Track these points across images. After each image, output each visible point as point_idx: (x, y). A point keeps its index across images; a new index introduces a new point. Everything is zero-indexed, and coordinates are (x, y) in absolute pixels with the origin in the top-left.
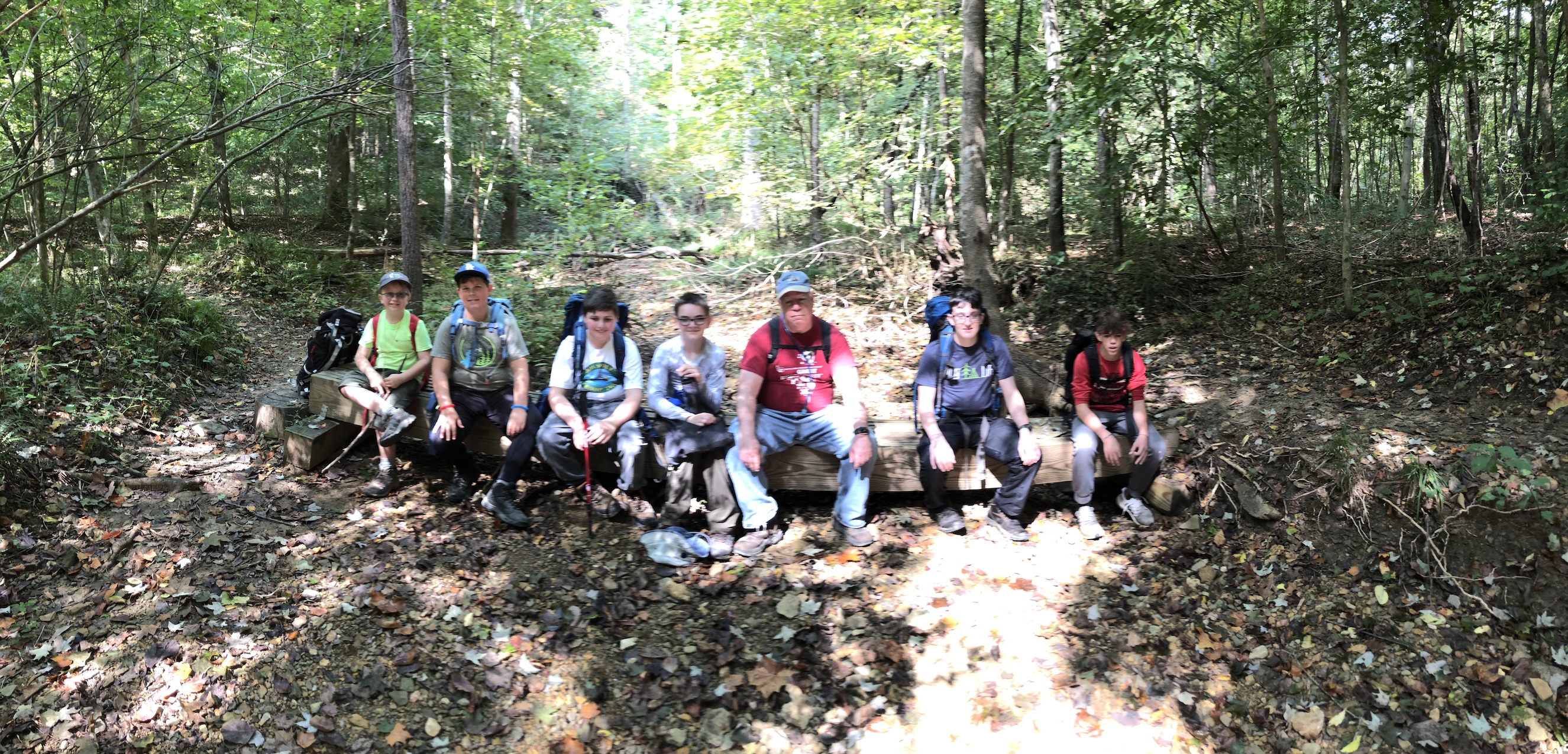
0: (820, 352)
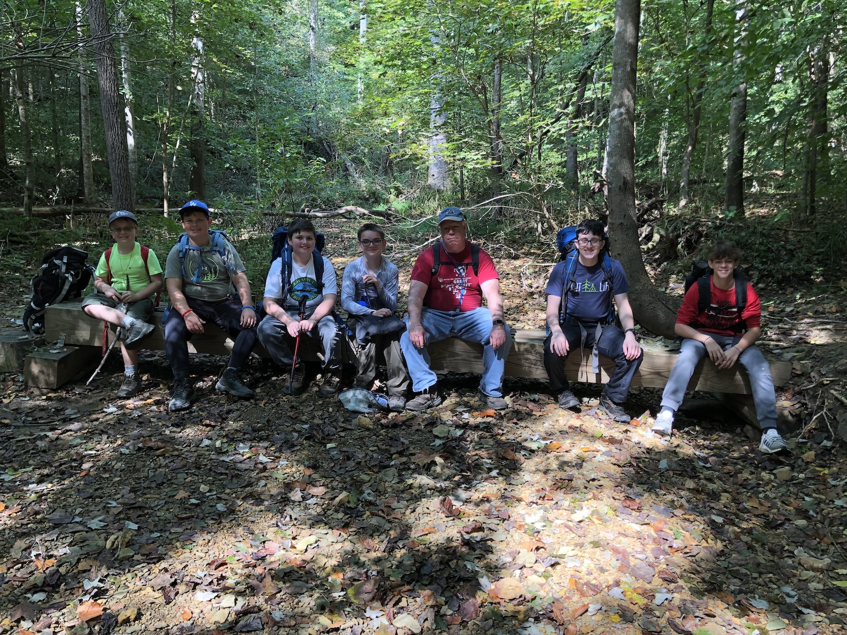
0: (470, 267)
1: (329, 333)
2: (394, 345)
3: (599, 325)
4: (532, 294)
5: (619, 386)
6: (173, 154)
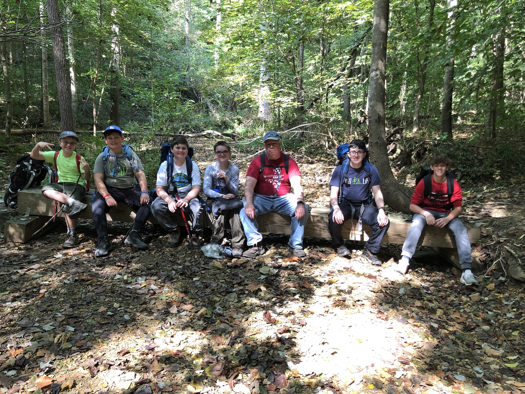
0: (283, 169)
1: (196, 209)
2: (236, 216)
3: (363, 205)
4: (322, 185)
5: (375, 242)
6: (99, 97)
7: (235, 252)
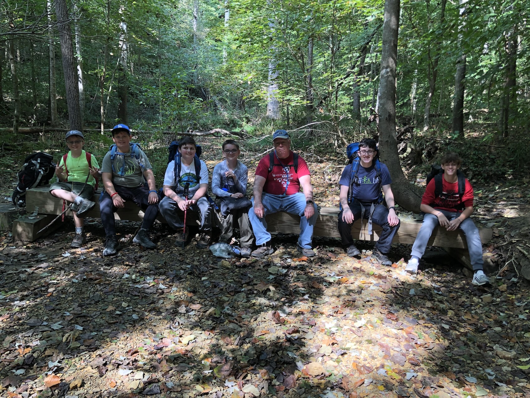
0: (292, 168)
1: (204, 208)
2: (245, 216)
3: (373, 205)
4: (331, 184)
5: (385, 242)
6: (107, 95)
7: (244, 252)
